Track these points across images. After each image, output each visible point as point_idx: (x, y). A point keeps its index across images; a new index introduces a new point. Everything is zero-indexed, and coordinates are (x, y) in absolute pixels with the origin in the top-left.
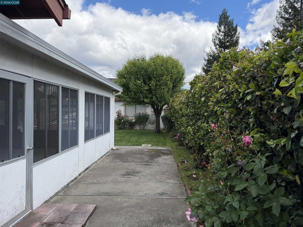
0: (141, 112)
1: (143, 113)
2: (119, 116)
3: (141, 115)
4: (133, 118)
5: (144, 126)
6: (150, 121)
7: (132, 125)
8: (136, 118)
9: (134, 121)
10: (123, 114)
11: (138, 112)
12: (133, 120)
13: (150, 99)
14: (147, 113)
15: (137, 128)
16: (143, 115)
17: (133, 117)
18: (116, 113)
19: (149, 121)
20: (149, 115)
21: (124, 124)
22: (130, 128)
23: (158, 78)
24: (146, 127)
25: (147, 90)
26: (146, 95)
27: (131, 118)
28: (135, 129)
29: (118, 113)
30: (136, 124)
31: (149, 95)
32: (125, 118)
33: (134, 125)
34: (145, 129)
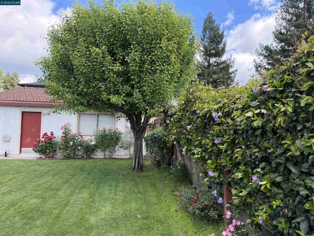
0: (107, 128)
1: (110, 130)
2: (65, 134)
3: (107, 133)
4: (93, 137)
5: (111, 152)
6: (122, 144)
7: (89, 150)
8: (96, 139)
9: (93, 143)
10: (74, 131)
11: (101, 128)
12: (91, 141)
13: (124, 97)
14: (117, 129)
15: (99, 154)
16: (111, 134)
17: (91, 136)
18: (61, 129)
19: (120, 143)
20: (120, 134)
21: (75, 149)
22: (85, 157)
23: (147, 43)
24: (116, 154)
25: (118, 74)
26: (115, 85)
27: (89, 138)
28: (95, 157)
29: (65, 129)
30: (98, 150)
31: (123, 87)
32: (77, 138)
33: (94, 150)
34: (114, 157)
